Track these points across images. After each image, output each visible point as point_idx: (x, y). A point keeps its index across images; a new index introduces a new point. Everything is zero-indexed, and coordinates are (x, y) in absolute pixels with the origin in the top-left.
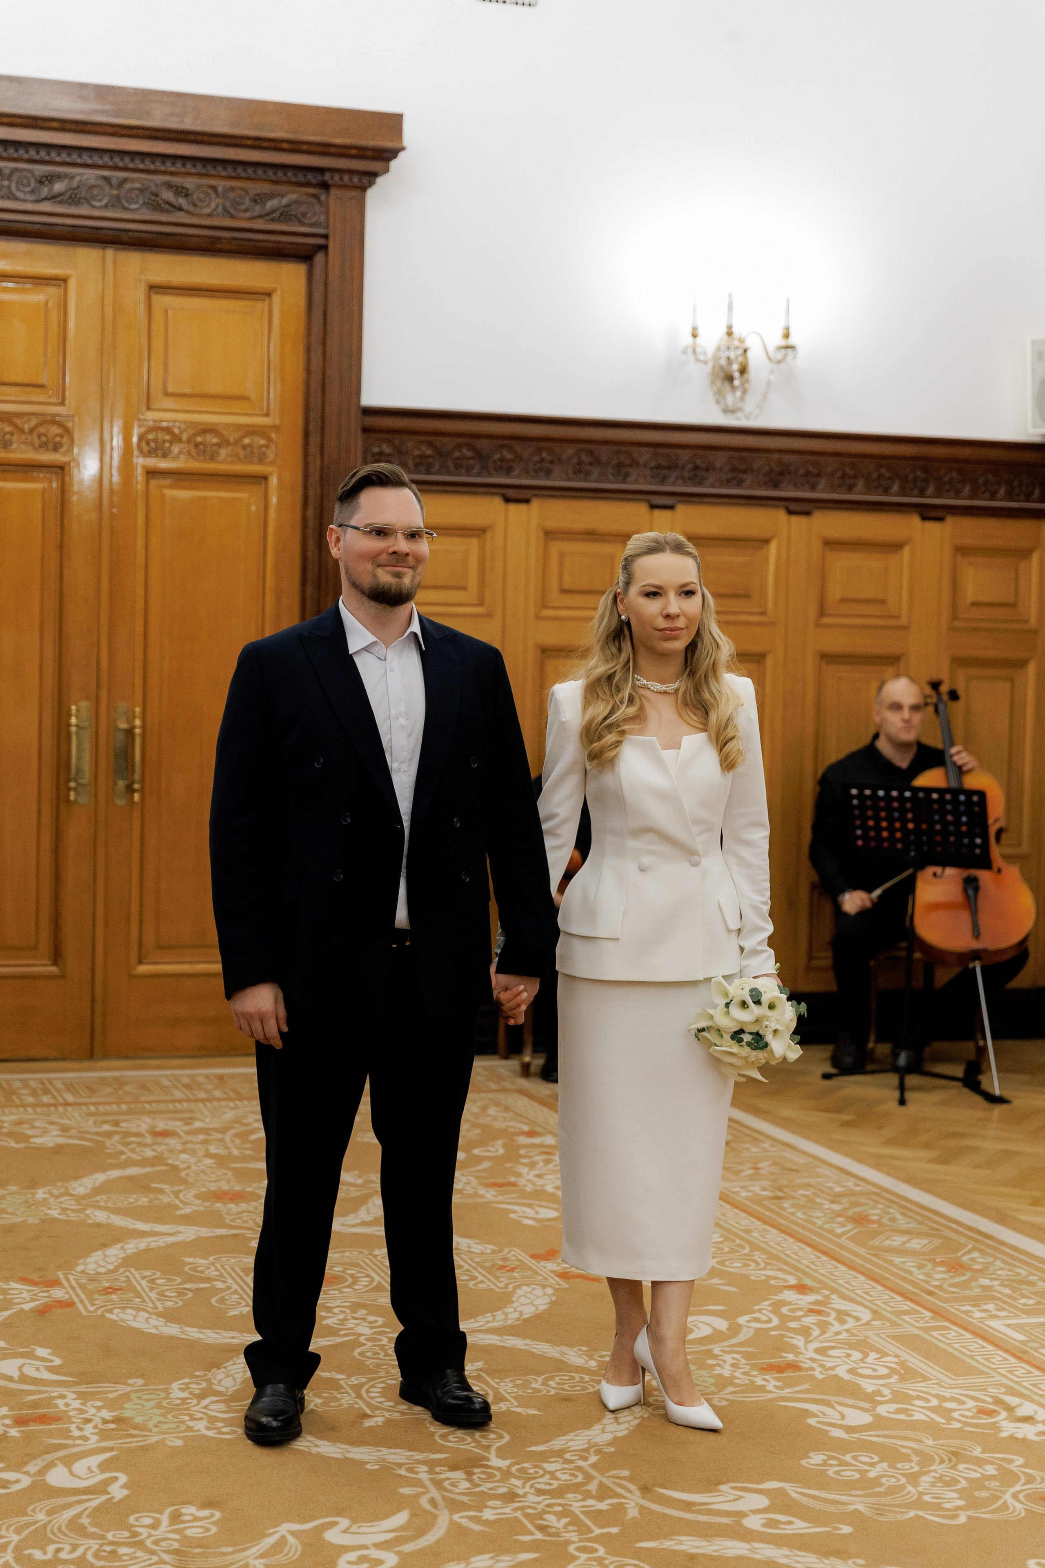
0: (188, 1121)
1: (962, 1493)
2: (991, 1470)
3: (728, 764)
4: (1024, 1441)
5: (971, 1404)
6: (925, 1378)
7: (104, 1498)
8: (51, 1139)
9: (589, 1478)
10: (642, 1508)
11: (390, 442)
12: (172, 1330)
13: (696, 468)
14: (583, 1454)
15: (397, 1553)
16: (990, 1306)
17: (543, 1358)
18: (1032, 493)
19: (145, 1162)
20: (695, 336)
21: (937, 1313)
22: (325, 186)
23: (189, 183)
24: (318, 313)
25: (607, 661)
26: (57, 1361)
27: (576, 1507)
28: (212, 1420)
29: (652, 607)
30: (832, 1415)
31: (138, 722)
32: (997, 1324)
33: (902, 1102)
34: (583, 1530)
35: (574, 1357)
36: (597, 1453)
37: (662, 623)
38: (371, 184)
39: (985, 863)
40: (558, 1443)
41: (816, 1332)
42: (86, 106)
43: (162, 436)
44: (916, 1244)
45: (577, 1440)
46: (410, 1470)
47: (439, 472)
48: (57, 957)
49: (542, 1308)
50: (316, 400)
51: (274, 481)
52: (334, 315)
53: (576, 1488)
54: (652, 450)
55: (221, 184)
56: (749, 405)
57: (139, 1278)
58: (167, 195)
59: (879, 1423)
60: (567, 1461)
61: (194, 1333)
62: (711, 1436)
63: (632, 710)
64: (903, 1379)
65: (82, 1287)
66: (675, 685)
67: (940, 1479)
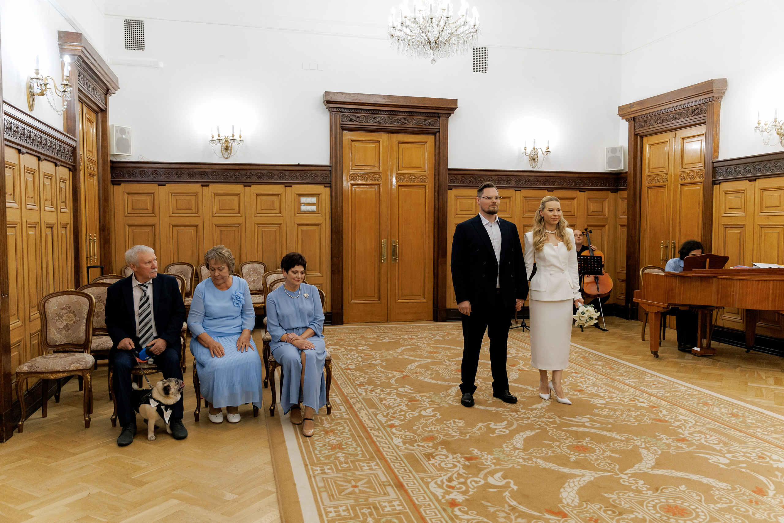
0: (416, 336)
1: (634, 418)
2: (639, 413)
3: (569, 249)
4: (644, 407)
5: (628, 399)
6: (615, 393)
7: (436, 418)
8: (387, 340)
9: (545, 415)
10: (560, 421)
11: (454, 177)
12: (434, 382)
13: (526, 181)
14: (541, 409)
15: (508, 430)
16: (623, 377)
17: (522, 388)
18: (606, 185)
19: (410, 345)
20: (525, 150)
21: (611, 379)
22: (439, 117)
23: (408, 117)
24: (437, 147)
25: (538, 227)
26: (412, 389)
27: (545, 420)
28: (453, 401)
29: (550, 214)
30: (596, 401)
31: (397, 244)
32: (627, 381)
33: (582, 331)
34: (548, 425)
35: (530, 388)
36: (544, 409)
37: (553, 217)
38: (450, 116)
39: (601, 274)
40: (534, 407)
41: (584, 383)
42: (385, 100)
43: (402, 177)
44: (599, 363)
45: (539, 406)
46: (503, 412)
47: (466, 184)
48: (379, 298)
49: (517, 377)
50: (437, 167)
51: (427, 187)
52: (441, 147)
53: (543, 416)
54: (515, 177)
55: (415, 118)
56: (539, 166)
57: (422, 370)
58: (403, 121)
59: (607, 403)
60: (538, 411)
61: (440, 383)
62: (569, 405)
63: (545, 238)
64: (609, 393)
65: (410, 373)
66: (555, 232)
67: (627, 415)
